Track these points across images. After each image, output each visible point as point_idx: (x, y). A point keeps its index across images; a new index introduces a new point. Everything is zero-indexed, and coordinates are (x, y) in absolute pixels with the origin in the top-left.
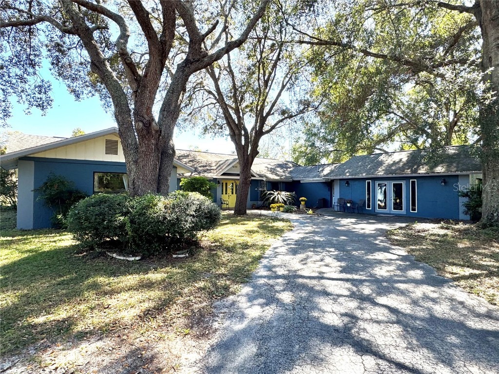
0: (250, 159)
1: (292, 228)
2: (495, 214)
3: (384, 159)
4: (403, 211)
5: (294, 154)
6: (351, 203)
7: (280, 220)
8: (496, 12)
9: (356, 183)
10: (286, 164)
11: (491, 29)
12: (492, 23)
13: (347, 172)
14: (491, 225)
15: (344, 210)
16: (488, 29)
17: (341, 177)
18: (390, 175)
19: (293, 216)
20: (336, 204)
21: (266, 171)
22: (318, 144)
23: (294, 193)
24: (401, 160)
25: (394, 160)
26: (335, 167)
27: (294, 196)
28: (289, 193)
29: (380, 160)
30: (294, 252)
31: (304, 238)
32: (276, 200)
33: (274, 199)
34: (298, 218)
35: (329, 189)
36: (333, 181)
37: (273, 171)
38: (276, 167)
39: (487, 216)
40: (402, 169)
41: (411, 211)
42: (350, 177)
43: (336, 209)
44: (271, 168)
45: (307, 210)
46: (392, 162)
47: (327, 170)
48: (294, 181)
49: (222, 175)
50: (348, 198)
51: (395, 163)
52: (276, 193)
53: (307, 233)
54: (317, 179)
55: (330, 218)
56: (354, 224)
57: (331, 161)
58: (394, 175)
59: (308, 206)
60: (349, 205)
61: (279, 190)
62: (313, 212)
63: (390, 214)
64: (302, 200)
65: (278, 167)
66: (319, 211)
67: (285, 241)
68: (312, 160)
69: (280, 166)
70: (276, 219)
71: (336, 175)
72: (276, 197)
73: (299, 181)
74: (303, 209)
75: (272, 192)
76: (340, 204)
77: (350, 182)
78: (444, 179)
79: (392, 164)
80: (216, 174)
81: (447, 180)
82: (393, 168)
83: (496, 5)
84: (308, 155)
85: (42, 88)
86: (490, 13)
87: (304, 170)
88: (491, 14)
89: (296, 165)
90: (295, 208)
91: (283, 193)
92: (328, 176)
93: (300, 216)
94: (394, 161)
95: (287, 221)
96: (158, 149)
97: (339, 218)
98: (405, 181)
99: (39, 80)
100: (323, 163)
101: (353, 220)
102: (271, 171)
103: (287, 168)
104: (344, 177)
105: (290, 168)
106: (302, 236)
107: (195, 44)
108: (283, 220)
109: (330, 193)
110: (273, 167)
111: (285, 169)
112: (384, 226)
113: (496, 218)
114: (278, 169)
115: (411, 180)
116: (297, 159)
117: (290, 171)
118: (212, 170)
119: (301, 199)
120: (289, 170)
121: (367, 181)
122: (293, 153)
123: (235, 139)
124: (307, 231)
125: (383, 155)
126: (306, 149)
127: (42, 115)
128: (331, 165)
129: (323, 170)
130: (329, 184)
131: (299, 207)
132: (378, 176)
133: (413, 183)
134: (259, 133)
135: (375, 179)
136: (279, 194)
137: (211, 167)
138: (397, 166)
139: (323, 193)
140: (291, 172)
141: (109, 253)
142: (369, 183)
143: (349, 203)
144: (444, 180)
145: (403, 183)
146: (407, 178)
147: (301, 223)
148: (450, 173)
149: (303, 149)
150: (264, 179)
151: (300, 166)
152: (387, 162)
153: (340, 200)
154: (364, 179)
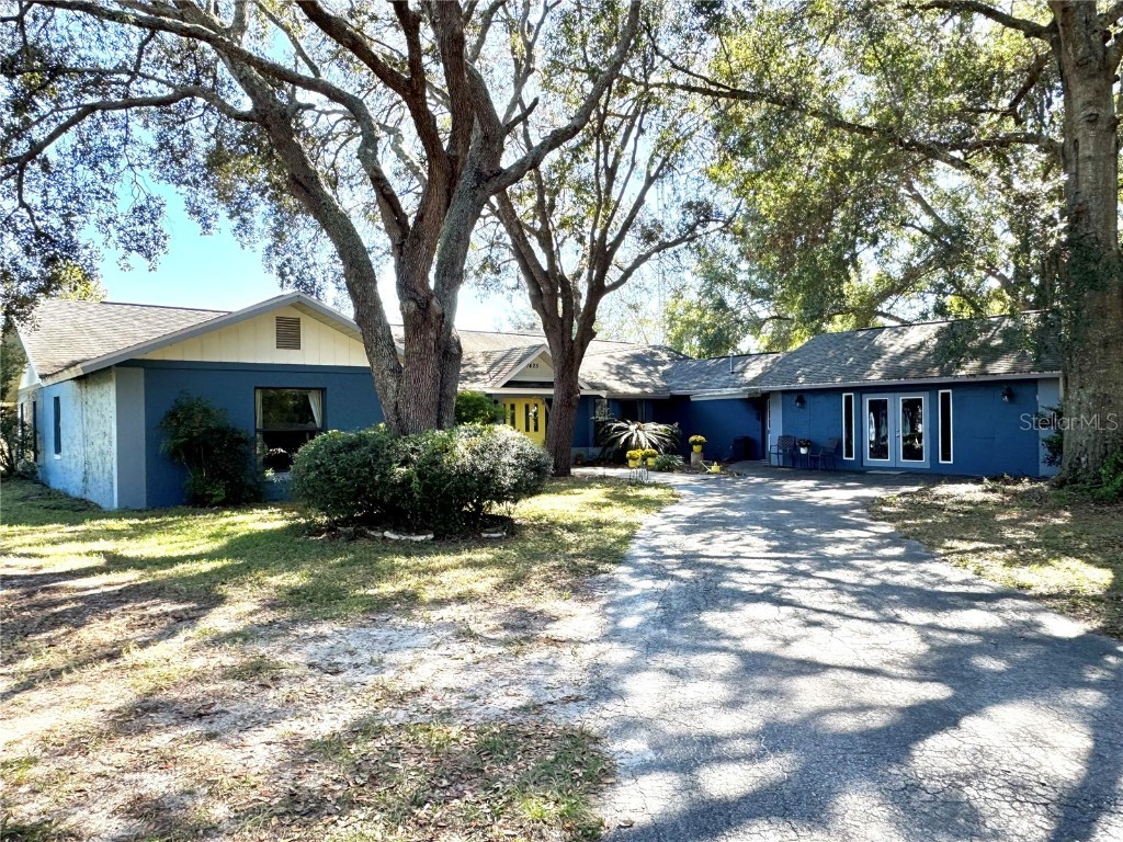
0: (577, 349)
1: (679, 499)
2: (1083, 459)
3: (887, 343)
4: (924, 463)
5: (671, 327)
6: (808, 447)
7: (649, 485)
8: (1084, 49)
9: (821, 399)
10: (653, 355)
11: (1076, 83)
12: (1077, 72)
13: (800, 375)
14: (1074, 481)
15: (794, 464)
16: (1071, 83)
17: (785, 387)
18: (894, 381)
19: (677, 479)
20: (775, 450)
21: (604, 374)
22: (732, 299)
23: (676, 425)
24: (922, 344)
25: (906, 345)
26: (774, 361)
27: (676, 434)
28: (662, 427)
29: (877, 343)
30: (688, 531)
31: (703, 513)
32: (634, 442)
33: (628, 440)
34: (687, 482)
35: (758, 414)
36: (767, 395)
37: (622, 372)
38: (628, 363)
39: (1070, 464)
40: (922, 367)
41: (941, 462)
42: (806, 386)
43: (774, 461)
44: (619, 367)
45: (706, 464)
46: (902, 350)
47: (754, 371)
48: (674, 398)
49: (505, 386)
50: (803, 434)
51: (907, 352)
52: (633, 427)
53: (710, 507)
54: (729, 392)
55: (759, 480)
56: (812, 490)
57: (766, 343)
58: (903, 381)
59: (710, 455)
60: (803, 451)
61: (639, 418)
62: (722, 469)
63: (896, 469)
64: (695, 443)
65: (632, 363)
66: (734, 467)
67: (667, 517)
68: (718, 342)
69: (638, 359)
70: (639, 484)
71: (775, 381)
72: (632, 435)
73: (687, 397)
74: (697, 463)
75: (623, 424)
76: (785, 450)
77: (807, 398)
78: (1009, 388)
79: (902, 354)
80: (489, 384)
81: (1015, 389)
82: (903, 363)
83: (1084, 36)
84: (706, 329)
85: (146, 212)
86: (1075, 52)
87: (699, 371)
88: (1075, 55)
89: (677, 356)
90: (679, 460)
91: (651, 426)
92: (754, 385)
93: (693, 478)
94: (908, 348)
95: (665, 486)
96: (439, 348)
97: (780, 479)
98: (927, 393)
99: (143, 197)
100: (744, 351)
101: (811, 483)
102: (618, 374)
103: (656, 364)
104: (793, 386)
105: (663, 363)
106: (700, 510)
107: (495, 142)
108: (656, 485)
109: (760, 423)
110: (622, 363)
111: (651, 368)
112: (875, 492)
113: (1084, 466)
114: (636, 368)
115: (940, 391)
116: (679, 339)
117: (664, 371)
118: (477, 373)
119: (693, 438)
120: (660, 368)
121: (844, 395)
122: (667, 326)
123: (543, 306)
124: (710, 504)
125: (884, 332)
126: (702, 316)
127: (150, 270)
128: (763, 357)
129: (743, 371)
130: (758, 404)
131: (687, 459)
132: (867, 384)
133: (945, 397)
134: (598, 290)
135: (861, 390)
136: (639, 428)
137: (476, 366)
138: (913, 358)
139: (745, 425)
140: (665, 375)
141: (372, 533)
142: (849, 399)
143: (804, 447)
144: (1009, 390)
145: (924, 397)
146: (931, 388)
147: (698, 491)
148: (1017, 376)
149: (694, 315)
150: (603, 394)
151: (686, 358)
152: (892, 349)
153: (784, 439)
154: (839, 391)
